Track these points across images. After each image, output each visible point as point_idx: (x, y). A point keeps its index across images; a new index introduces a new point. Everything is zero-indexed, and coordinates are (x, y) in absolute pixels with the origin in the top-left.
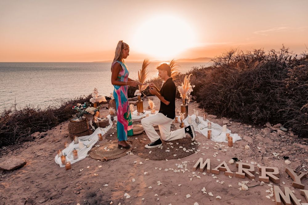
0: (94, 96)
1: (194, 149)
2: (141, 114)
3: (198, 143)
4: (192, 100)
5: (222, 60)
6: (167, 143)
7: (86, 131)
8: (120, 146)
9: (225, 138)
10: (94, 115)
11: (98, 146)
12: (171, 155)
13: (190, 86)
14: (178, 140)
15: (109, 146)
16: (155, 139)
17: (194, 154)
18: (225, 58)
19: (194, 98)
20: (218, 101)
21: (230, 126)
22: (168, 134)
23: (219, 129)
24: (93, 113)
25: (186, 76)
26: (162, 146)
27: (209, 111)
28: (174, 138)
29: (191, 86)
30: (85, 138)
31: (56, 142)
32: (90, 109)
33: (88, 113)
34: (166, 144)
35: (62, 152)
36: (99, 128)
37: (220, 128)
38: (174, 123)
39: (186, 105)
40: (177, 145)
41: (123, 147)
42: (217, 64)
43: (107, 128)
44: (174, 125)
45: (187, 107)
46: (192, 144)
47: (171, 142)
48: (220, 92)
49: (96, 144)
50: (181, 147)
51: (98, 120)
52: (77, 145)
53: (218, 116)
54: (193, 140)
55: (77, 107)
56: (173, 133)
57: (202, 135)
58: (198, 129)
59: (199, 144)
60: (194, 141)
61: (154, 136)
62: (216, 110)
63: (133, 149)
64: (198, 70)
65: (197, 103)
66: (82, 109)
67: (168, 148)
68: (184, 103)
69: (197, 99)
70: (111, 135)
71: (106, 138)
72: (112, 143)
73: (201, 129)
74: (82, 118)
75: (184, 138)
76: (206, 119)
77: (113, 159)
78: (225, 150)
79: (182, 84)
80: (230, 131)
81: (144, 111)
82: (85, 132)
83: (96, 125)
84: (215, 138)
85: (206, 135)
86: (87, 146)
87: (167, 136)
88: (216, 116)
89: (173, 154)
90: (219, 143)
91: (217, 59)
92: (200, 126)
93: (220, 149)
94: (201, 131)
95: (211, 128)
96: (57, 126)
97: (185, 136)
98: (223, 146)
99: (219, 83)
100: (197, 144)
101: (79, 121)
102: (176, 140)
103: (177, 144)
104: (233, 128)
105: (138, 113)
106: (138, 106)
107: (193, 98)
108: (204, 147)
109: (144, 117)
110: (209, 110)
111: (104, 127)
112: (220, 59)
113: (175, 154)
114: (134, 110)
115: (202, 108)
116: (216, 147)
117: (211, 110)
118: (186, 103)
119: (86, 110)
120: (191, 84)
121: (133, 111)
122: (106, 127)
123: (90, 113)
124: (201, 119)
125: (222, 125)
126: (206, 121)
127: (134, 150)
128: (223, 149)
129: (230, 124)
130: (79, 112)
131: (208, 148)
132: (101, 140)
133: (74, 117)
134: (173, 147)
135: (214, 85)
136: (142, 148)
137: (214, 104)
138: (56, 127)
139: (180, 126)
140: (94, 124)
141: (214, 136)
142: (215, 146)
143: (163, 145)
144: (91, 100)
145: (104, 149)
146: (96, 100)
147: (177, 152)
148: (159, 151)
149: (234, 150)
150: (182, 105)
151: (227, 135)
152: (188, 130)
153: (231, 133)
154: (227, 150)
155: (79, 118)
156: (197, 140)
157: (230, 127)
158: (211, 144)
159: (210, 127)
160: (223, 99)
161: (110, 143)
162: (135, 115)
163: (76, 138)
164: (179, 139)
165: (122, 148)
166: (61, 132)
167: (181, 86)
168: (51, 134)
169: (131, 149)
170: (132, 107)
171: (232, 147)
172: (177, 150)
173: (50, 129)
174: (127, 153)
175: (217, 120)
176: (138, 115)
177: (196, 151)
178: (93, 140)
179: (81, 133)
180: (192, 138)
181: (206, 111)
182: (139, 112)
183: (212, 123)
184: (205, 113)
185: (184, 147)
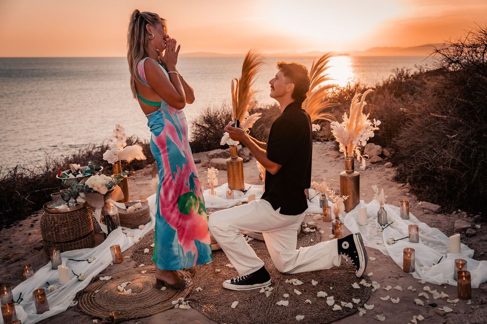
0: (115, 146)
1: (356, 301)
2: (236, 193)
3: (374, 282)
4: (380, 159)
5: (466, 50)
6: (287, 281)
7: (84, 237)
8: (160, 283)
9: (453, 273)
10: (107, 196)
11: (107, 278)
12: (289, 315)
13: (368, 123)
14: (316, 274)
15: (134, 282)
16: (249, 269)
17: (355, 316)
18: (474, 46)
19: (387, 152)
20: (444, 166)
21: (473, 235)
22: (290, 255)
23: (440, 243)
24: (104, 191)
25: (357, 95)
26: (272, 288)
27: (421, 192)
28: (307, 266)
29: (370, 123)
30: (82, 254)
31: (12, 262)
32: (98, 181)
33: (91, 189)
34: (282, 282)
35: (11, 292)
36: (120, 228)
37: (443, 241)
38: (319, 222)
39: (356, 173)
40: (314, 287)
41: (169, 286)
42: (450, 61)
43: (143, 230)
44: (318, 227)
45: (357, 179)
46: (356, 286)
47: (299, 276)
48: (452, 139)
49: (103, 273)
50: (321, 294)
51: (117, 209)
52: (55, 274)
53: (442, 207)
54: (359, 273)
55: (70, 172)
56: (306, 254)
57: (389, 260)
58: (380, 242)
59: (376, 286)
60: (362, 278)
61: (245, 261)
62: (440, 188)
63: (192, 293)
64: (407, 75)
65: (393, 166)
66: (79, 180)
67: (286, 295)
68: (350, 168)
69: (394, 155)
70: (147, 250)
71: (132, 257)
72: (143, 272)
73: (388, 243)
74: (76, 202)
75: (334, 268)
76: (408, 214)
77: (134, 319)
78: (447, 309)
79: (345, 115)
80: (471, 252)
81: (247, 186)
82: (81, 238)
83: (112, 222)
84: (425, 270)
85: (399, 260)
86: (80, 278)
87: (285, 259)
88: (438, 207)
89: (296, 314)
90: (434, 286)
91: (452, 49)
92: (389, 232)
93: (434, 305)
94: (388, 247)
95: (418, 242)
96: (25, 219)
97: (338, 263)
98: (444, 295)
99: (451, 115)
100: (369, 285)
101: (68, 209)
102: (312, 272)
103: (314, 283)
104: (480, 244)
105: (228, 192)
106: (231, 173)
107: (382, 152)
108: (387, 298)
109: (243, 203)
110: (421, 189)
111: (135, 227)
112: (459, 47)
113: (300, 313)
114: (220, 185)
115: (404, 182)
116: (422, 298)
117: (427, 187)
118: (353, 168)
119: (87, 183)
120: (370, 118)
121: (216, 187)
122: (140, 227)
123: (95, 189)
124: (393, 212)
125: (449, 233)
126: (408, 218)
127: (194, 297)
128: (442, 306)
129: (474, 232)
130: (69, 186)
131: (398, 300)
132: (119, 261)
133: (56, 200)
134: (298, 293)
135: (438, 118)
136: (216, 291)
137: (434, 173)
138: (22, 222)
139: (333, 231)
140: (108, 219)
141: (422, 266)
142: (420, 295)
143: (273, 285)
144: (106, 156)
145: (119, 287)
146: (119, 155)
147: (309, 307)
148: (260, 303)
149: (471, 311)
150: (344, 173)
151: (457, 264)
152: (346, 245)
153: (474, 258)
154: (451, 310)
155: (67, 201)
156: (370, 274)
157: (474, 240)
158: (410, 288)
159: (415, 239)
160: (458, 160)
161: (140, 272)
162: (220, 197)
163: (56, 255)
164: (321, 271)
165: (164, 288)
166: (30, 234)
167: (341, 121)
168: (6, 240)
169: (187, 291)
170: (214, 176)
171: (470, 302)
172: (308, 301)
173: (8, 227)
174: (174, 302)
175: (440, 217)
176: (229, 196)
177: (363, 307)
178: (99, 262)
179: (71, 241)
180: (358, 269)
181: (412, 191)
182: (232, 187)
183: (423, 226)
184: (409, 196)
185: (329, 295)
